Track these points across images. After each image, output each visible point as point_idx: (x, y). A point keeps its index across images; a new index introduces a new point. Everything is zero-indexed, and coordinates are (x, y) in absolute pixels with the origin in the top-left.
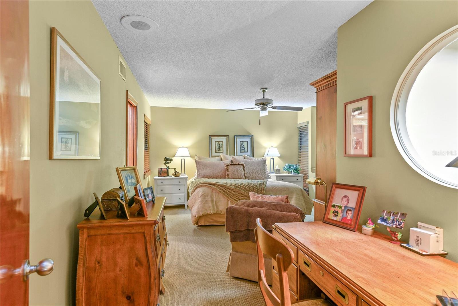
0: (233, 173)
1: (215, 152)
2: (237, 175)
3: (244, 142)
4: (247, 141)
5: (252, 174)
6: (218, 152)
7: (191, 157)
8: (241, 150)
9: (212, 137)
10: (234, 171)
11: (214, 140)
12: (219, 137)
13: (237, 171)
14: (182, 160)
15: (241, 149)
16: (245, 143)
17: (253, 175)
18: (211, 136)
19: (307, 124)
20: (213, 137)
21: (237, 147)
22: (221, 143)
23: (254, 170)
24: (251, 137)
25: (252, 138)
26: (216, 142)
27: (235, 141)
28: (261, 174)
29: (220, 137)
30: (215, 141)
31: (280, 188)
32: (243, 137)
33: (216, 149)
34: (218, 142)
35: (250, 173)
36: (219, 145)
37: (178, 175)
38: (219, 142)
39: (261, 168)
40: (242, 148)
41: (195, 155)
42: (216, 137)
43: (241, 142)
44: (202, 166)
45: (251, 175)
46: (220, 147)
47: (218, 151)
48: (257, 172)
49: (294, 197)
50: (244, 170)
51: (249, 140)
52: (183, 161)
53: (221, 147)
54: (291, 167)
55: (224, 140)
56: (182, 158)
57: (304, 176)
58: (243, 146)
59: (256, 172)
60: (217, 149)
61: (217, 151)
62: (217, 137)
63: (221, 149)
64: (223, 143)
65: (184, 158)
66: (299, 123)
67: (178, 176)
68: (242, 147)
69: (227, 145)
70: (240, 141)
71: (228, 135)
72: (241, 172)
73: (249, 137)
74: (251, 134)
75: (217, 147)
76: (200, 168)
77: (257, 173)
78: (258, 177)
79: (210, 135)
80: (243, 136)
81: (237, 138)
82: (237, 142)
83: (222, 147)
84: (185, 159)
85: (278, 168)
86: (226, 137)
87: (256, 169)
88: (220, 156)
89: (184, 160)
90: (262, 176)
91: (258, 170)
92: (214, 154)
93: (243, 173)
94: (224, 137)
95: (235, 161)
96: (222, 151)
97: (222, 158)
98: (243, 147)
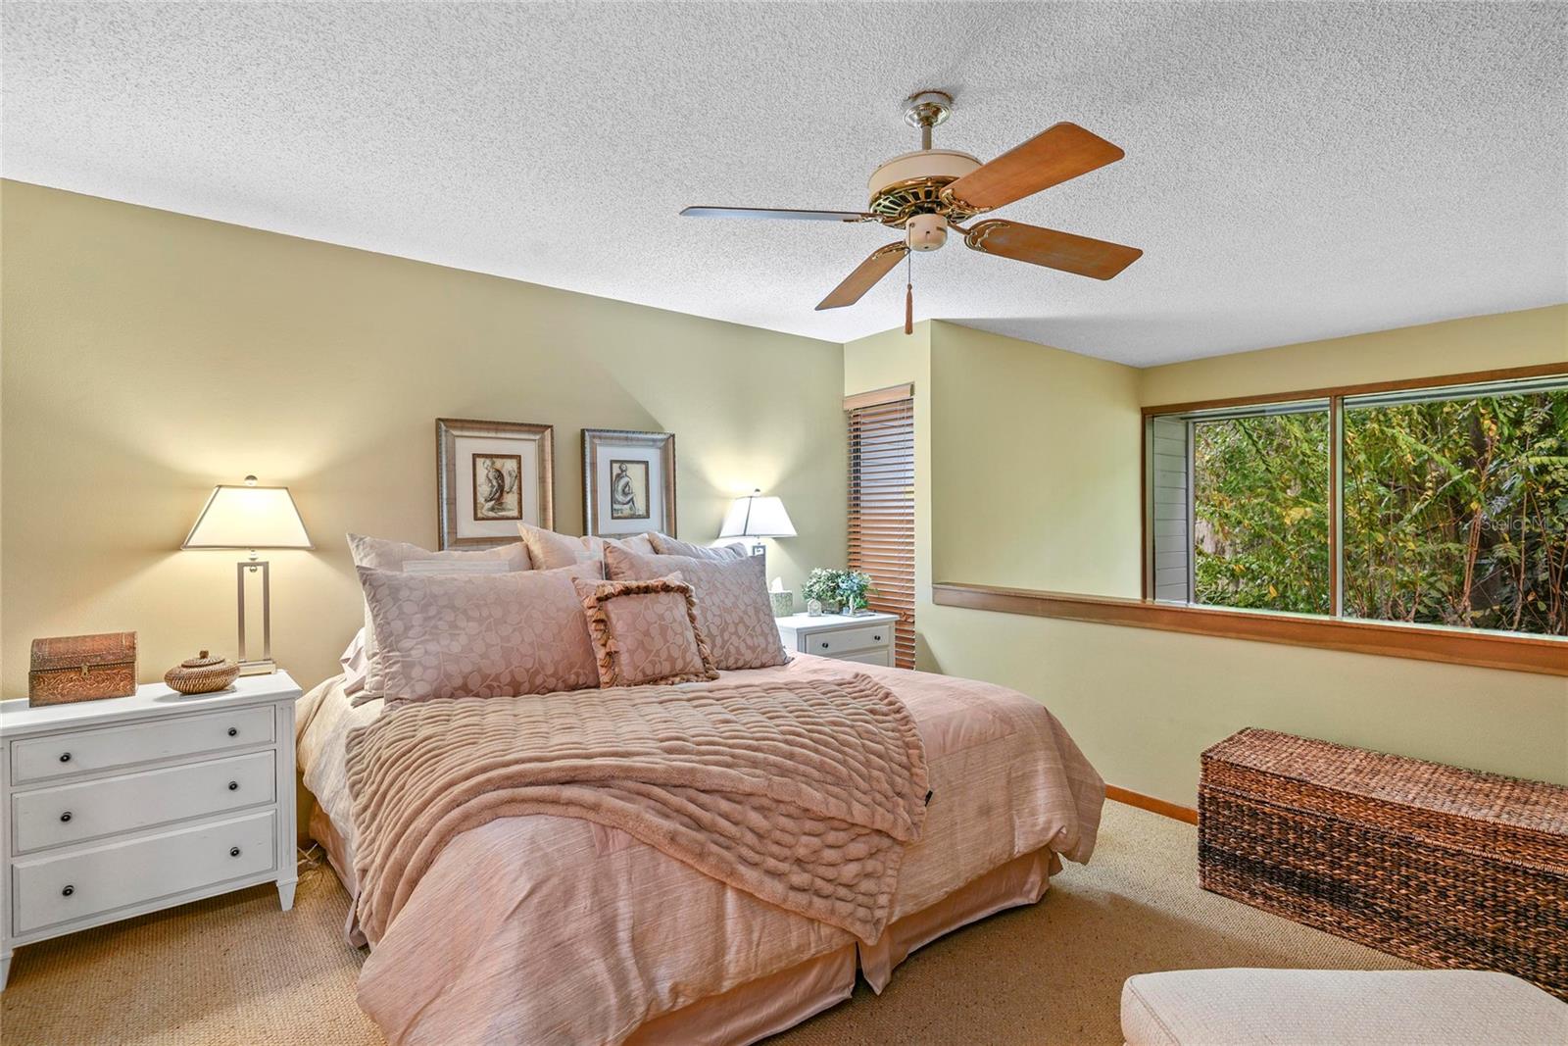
0: (641, 644)
1: (476, 518)
2: (664, 655)
3: (629, 465)
4: (646, 463)
5: (722, 636)
6: (492, 514)
7: (316, 548)
8: (615, 506)
9: (455, 428)
10: (647, 633)
11: (466, 446)
12: (497, 430)
13: (663, 630)
14: (246, 569)
15: (613, 501)
16: (635, 474)
17: (725, 642)
18: (447, 425)
19: (908, 396)
20: (462, 428)
21: (594, 491)
22: (510, 466)
23: (729, 611)
24: (662, 444)
25: (668, 448)
26: (480, 461)
27: (588, 460)
28: (758, 629)
29: (504, 431)
30: (475, 456)
31: (977, 727)
32: (627, 439)
33: (481, 500)
34: (488, 462)
35: (715, 631)
36: (500, 475)
37: (219, 681)
38: (499, 463)
39: (755, 602)
40: (620, 497)
41: (353, 538)
42: (480, 429)
43: (616, 466)
44: (424, 608)
45: (719, 641)
46: (501, 488)
47: (492, 509)
48: (741, 620)
49: (1041, 766)
50: (692, 618)
51: (653, 456)
52: (254, 579)
53: (506, 488)
54: (841, 584)
55: (526, 448)
56: (245, 556)
57: (896, 622)
58: (627, 484)
59: (736, 625)
60: (487, 501)
61: (484, 512)
62: (488, 430)
63: (510, 499)
64: (519, 468)
65: (262, 556)
66: (849, 390)
67: (220, 689)
68: (620, 488)
69: (542, 480)
70: (612, 462)
71: (551, 427)
72: (682, 634)
73: (654, 441)
74: (661, 427)
75: (484, 490)
76: (407, 628)
77: (741, 629)
78: (748, 647)
79: (439, 420)
80: (625, 437)
81: (597, 441)
82: (594, 465)
83: (515, 487)
84: (266, 565)
85: (781, 590)
86: (535, 433)
87: (735, 605)
88: (519, 539)
89: (260, 569)
90: (768, 643)
91: (745, 612)
92: (468, 528)
93: (690, 635)
94: (529, 432)
95: (624, 566)
96: (515, 513)
97: (537, 550)
98: (624, 491)
